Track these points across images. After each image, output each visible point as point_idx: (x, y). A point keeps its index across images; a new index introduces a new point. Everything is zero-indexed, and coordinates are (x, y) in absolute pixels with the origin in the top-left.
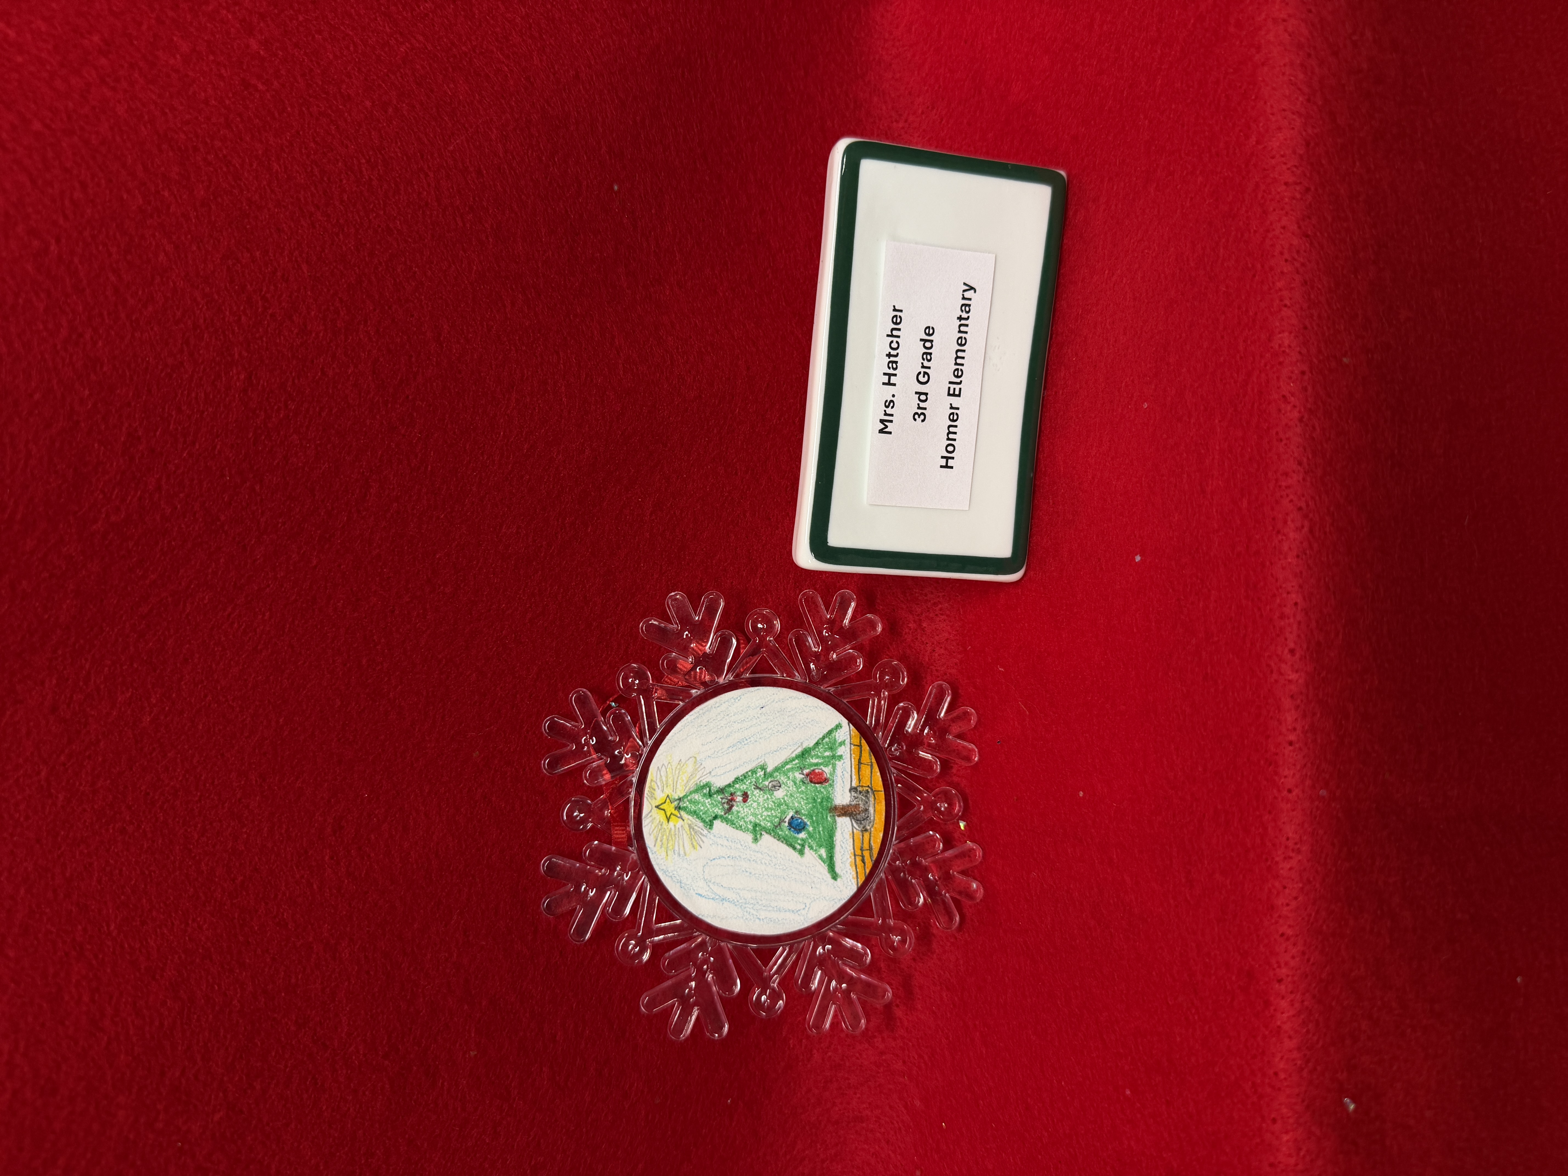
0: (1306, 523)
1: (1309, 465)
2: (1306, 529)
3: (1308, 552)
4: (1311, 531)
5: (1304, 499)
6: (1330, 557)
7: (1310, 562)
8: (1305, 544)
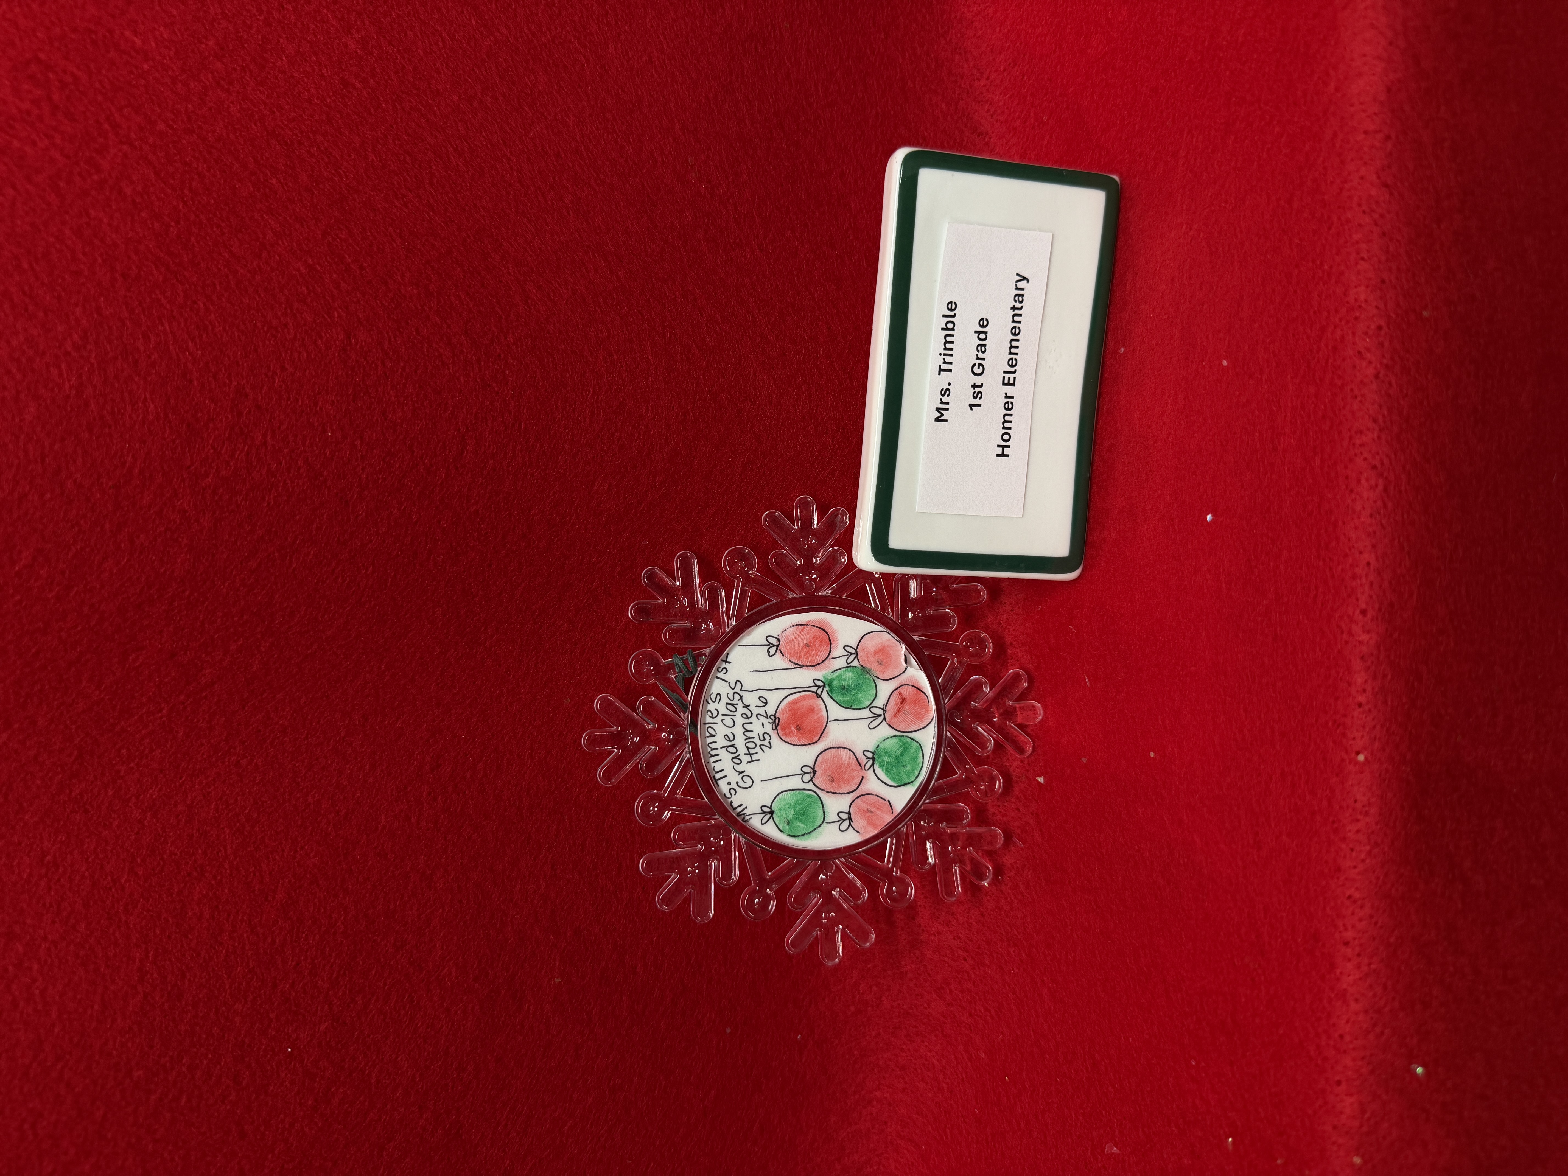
0: (1380, 481)
1: (1384, 422)
2: (1381, 487)
3: (1382, 511)
4: (1385, 489)
5: (1377, 457)
6: (1405, 516)
7: (1384, 522)
8: (1379, 503)
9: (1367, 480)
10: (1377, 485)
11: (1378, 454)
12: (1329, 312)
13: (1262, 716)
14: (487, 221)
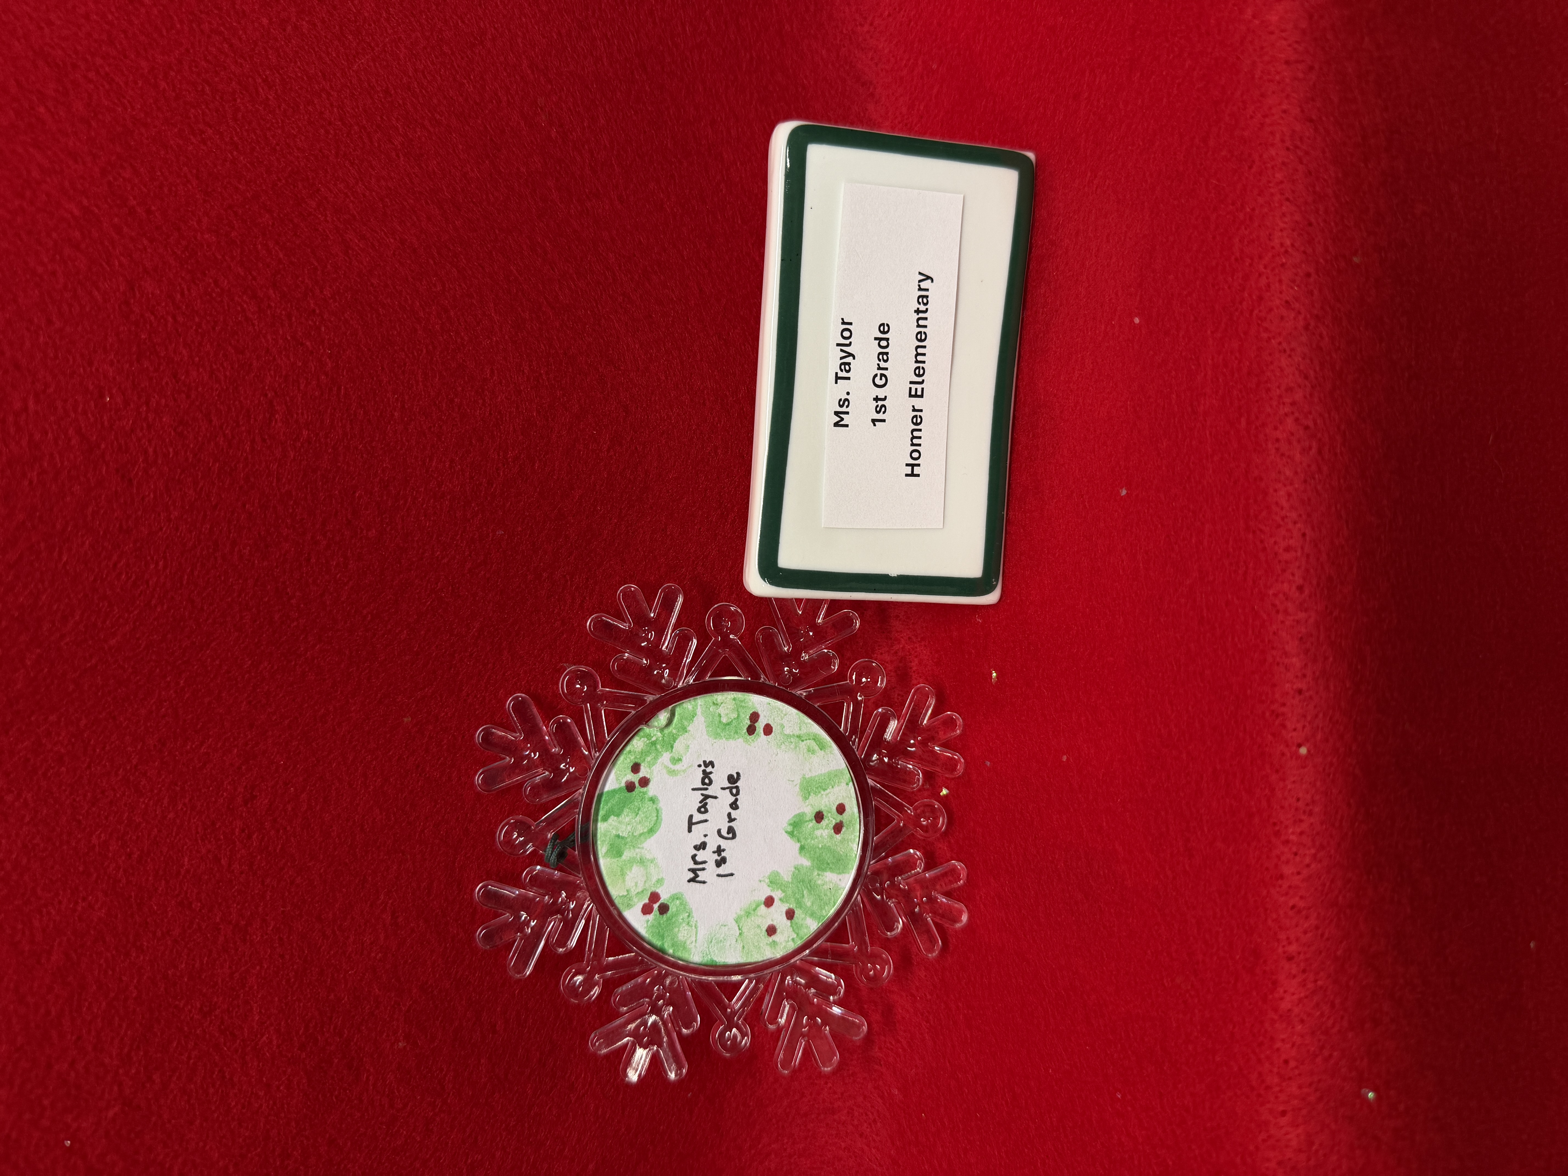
0: (1314, 444)
1: (1316, 378)
2: (1314, 451)
3: (1316, 476)
4: (1320, 452)
5: (1310, 417)
6: (1342, 481)
7: (1319, 487)
8: (1314, 467)
9: (1299, 441)
10: (1310, 448)
11: (1310, 413)
12: (1252, 259)
13: (1190, 708)
14: (302, 164)
